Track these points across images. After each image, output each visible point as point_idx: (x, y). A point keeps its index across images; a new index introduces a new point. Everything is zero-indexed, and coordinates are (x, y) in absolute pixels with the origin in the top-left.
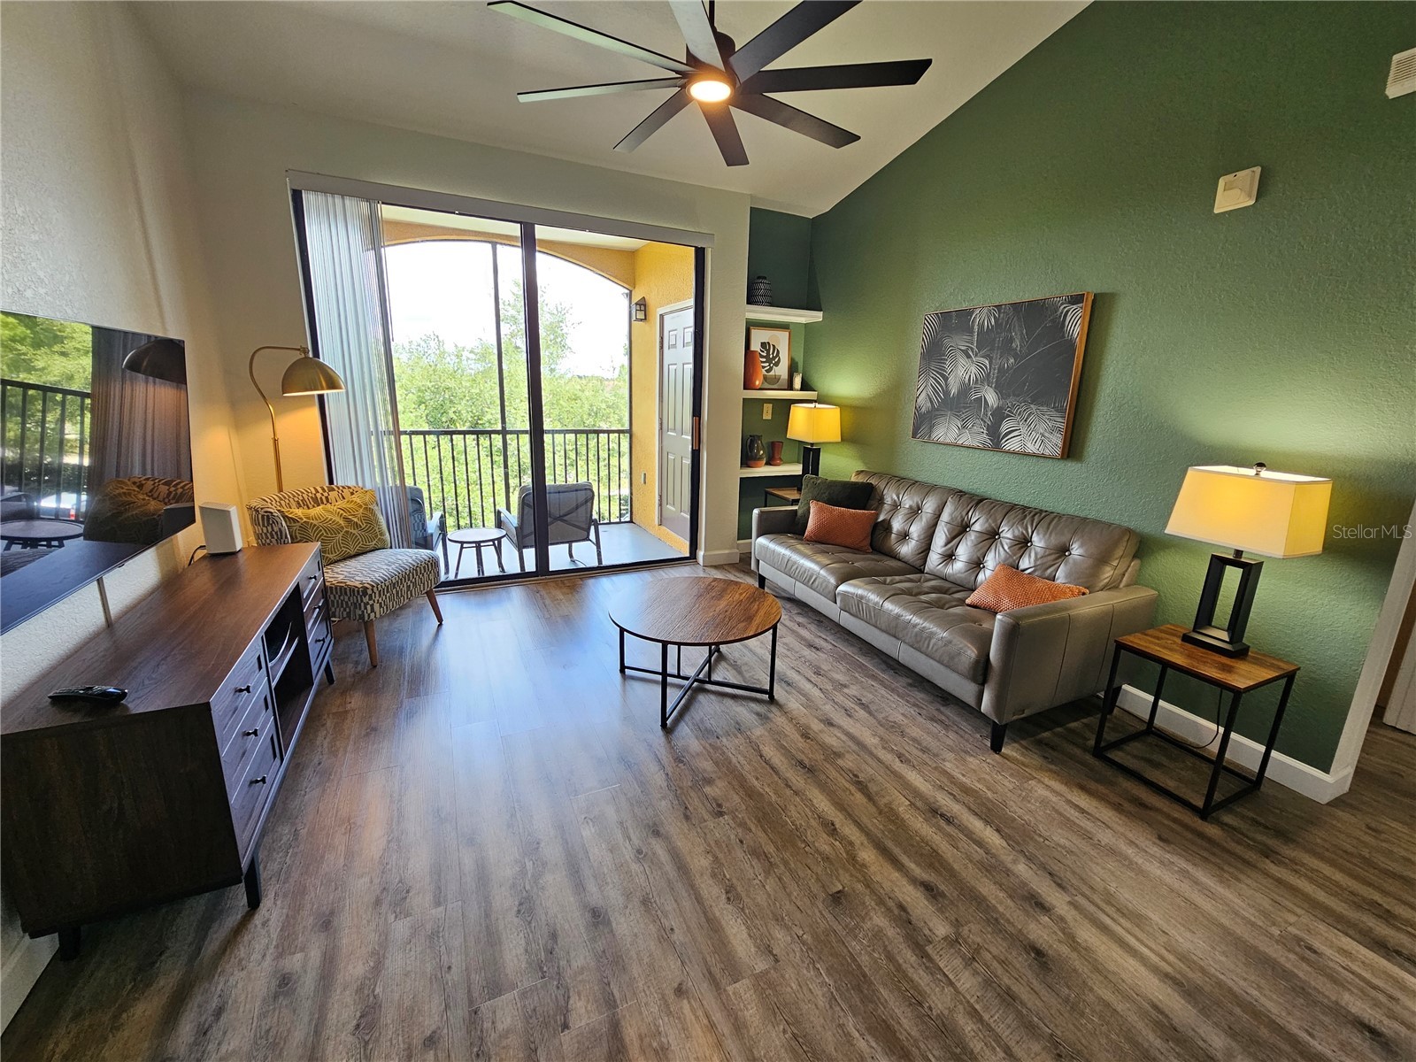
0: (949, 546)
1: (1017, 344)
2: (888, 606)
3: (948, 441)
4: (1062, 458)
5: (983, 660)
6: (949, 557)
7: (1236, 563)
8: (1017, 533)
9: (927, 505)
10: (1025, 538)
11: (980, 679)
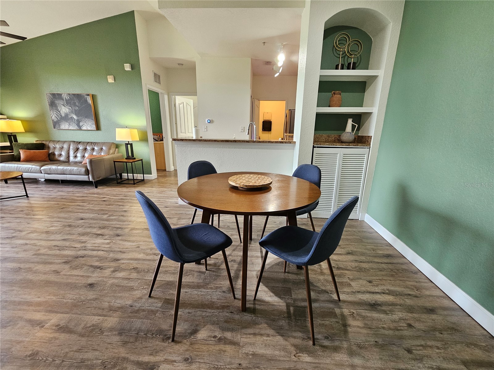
0: (75, 154)
1: (77, 104)
2: (59, 167)
3: (66, 129)
4: (97, 130)
5: (87, 170)
6: (76, 157)
7: (129, 144)
8: (91, 148)
9: (65, 146)
10: (93, 148)
11: (87, 174)
